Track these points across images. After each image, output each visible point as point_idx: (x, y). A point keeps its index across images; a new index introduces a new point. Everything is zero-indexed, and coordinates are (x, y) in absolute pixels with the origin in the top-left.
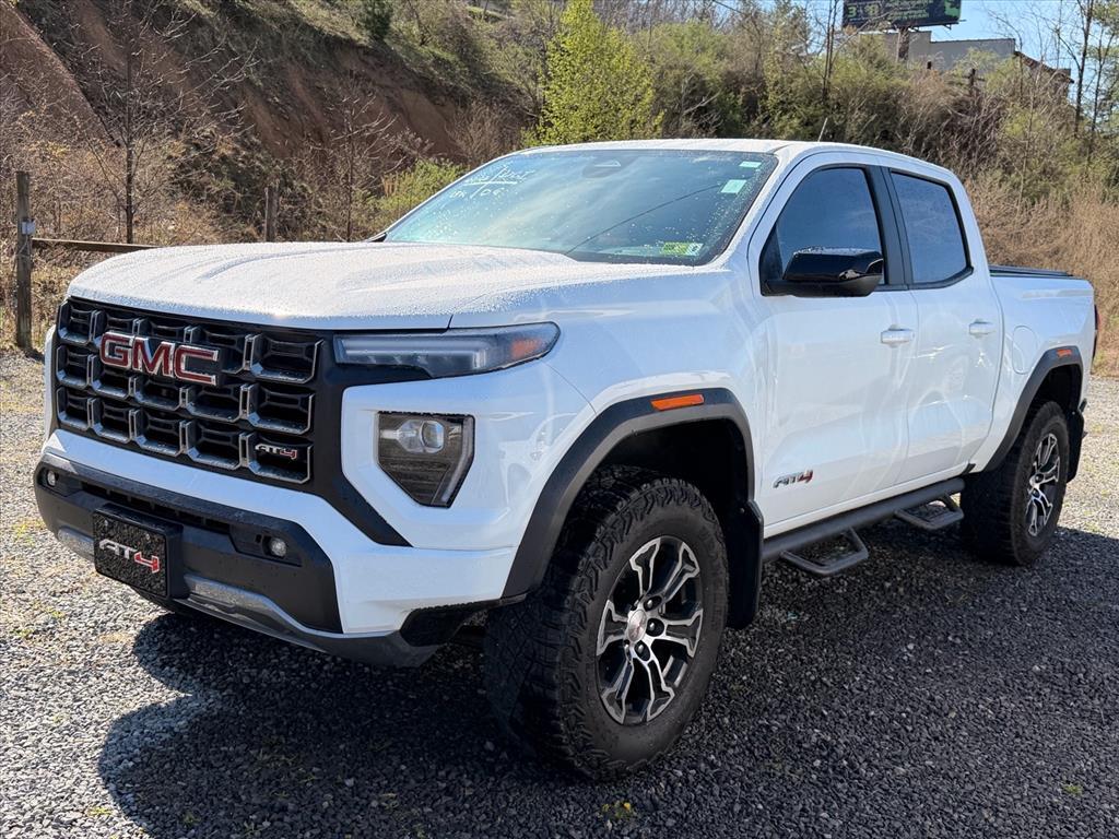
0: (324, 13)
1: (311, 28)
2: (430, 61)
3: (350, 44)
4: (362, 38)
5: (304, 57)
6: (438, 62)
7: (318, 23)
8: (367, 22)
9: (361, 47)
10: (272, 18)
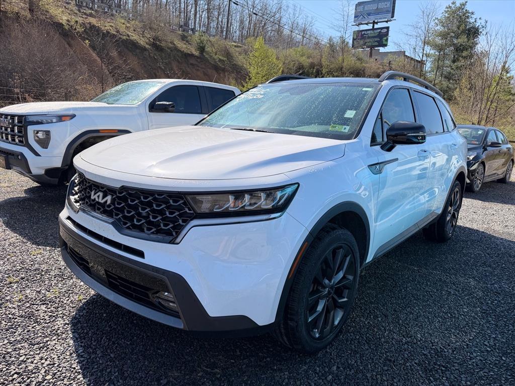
0: (185, 46)
1: (180, 51)
2: (217, 60)
3: (192, 55)
4: (197, 53)
5: (178, 60)
6: (220, 60)
7: (183, 49)
8: (198, 48)
9: (196, 56)
10: (168, 48)
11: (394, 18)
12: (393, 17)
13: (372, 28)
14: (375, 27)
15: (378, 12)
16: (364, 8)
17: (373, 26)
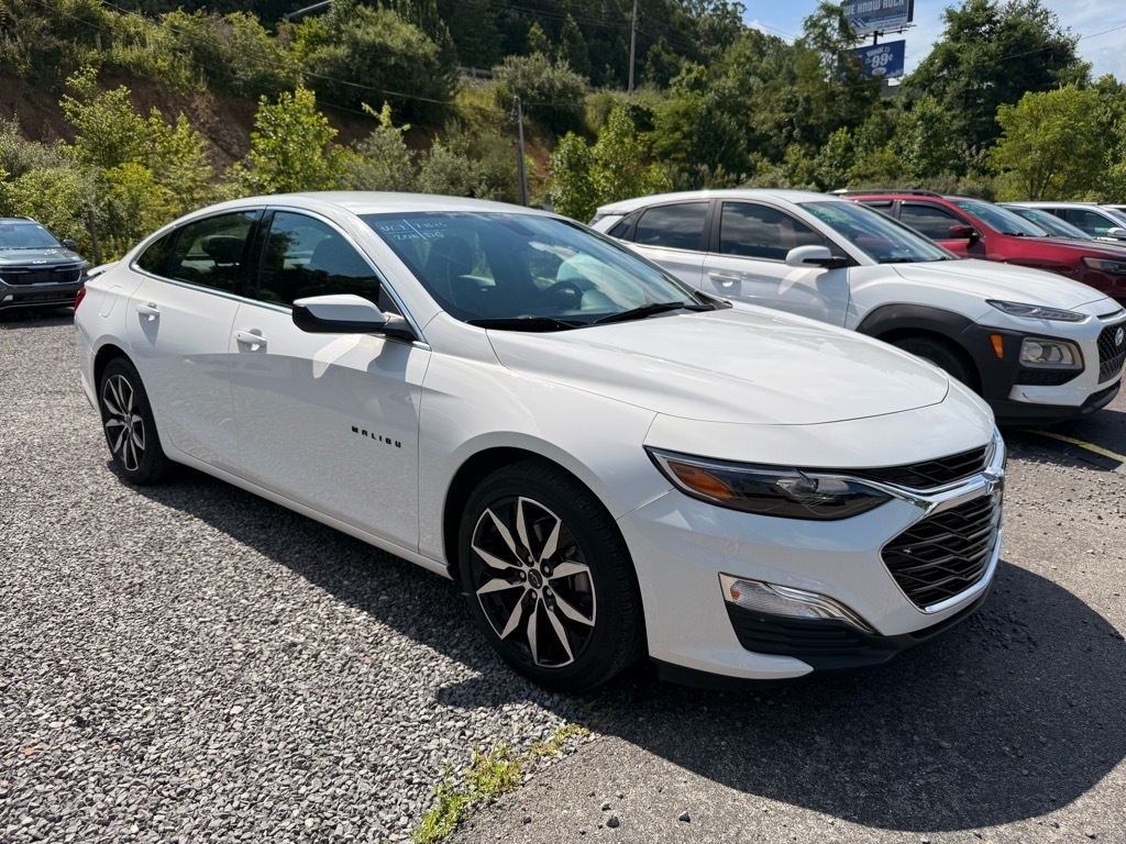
11: (912, 23)
12: (910, 19)
13: (871, 44)
14: (878, 43)
15: (883, 13)
16: (856, 8)
17: (875, 41)
